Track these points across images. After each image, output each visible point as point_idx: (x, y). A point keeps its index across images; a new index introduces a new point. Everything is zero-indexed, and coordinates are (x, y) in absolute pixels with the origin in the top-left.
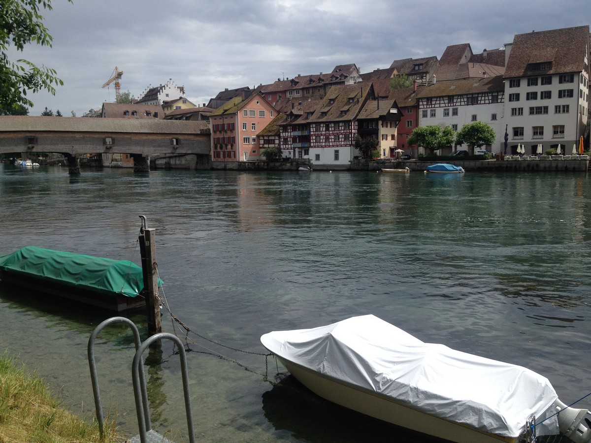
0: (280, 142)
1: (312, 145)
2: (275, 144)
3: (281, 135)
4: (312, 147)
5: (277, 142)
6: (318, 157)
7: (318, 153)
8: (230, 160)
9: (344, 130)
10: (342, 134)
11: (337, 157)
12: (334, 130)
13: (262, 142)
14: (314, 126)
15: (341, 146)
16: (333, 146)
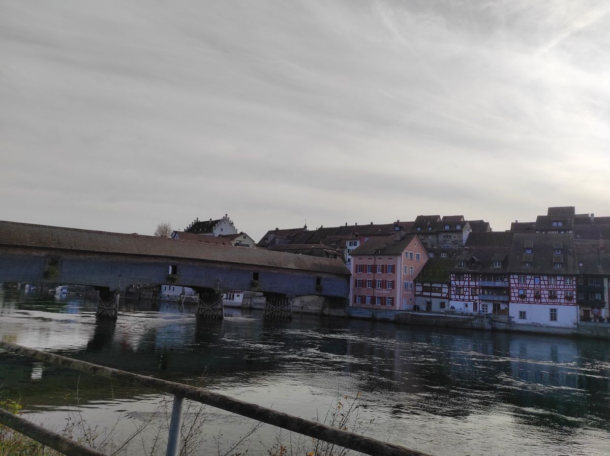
0: (450, 291)
1: (513, 299)
2: (442, 293)
3: (453, 283)
4: (513, 302)
5: (445, 290)
6: (523, 315)
7: (523, 310)
8: (383, 307)
9: (564, 285)
10: (561, 290)
11: (553, 317)
12: (548, 285)
13: (419, 289)
14: (516, 277)
15: (561, 304)
16: (547, 303)
